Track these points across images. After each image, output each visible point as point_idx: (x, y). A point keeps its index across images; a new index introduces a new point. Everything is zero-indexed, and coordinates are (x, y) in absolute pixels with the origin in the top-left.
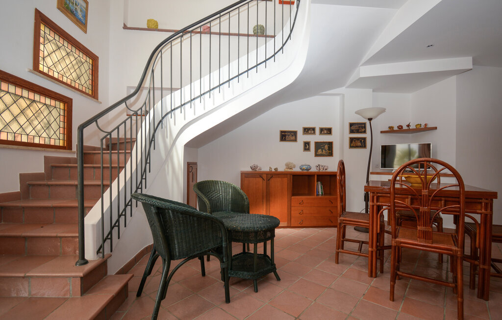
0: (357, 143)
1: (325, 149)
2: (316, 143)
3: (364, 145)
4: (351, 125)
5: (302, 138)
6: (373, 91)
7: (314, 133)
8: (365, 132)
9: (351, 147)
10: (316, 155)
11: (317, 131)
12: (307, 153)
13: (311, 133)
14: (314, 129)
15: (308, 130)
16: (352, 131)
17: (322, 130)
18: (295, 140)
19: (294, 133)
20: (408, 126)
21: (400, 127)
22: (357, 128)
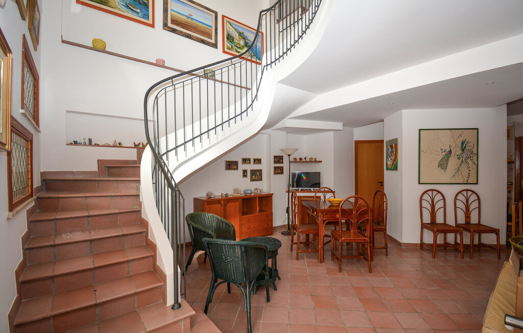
0: (279, 171)
1: (257, 175)
2: (252, 171)
3: (282, 173)
4: (275, 157)
5: (242, 167)
6: (287, 133)
7: (250, 163)
8: (282, 163)
9: (275, 173)
10: (252, 180)
11: (252, 161)
12: (245, 178)
13: (248, 163)
14: (249, 160)
15: (245, 161)
16: (275, 162)
17: (255, 160)
18: (237, 169)
19: (236, 163)
20: (305, 158)
21: (301, 159)
22: (278, 159)
